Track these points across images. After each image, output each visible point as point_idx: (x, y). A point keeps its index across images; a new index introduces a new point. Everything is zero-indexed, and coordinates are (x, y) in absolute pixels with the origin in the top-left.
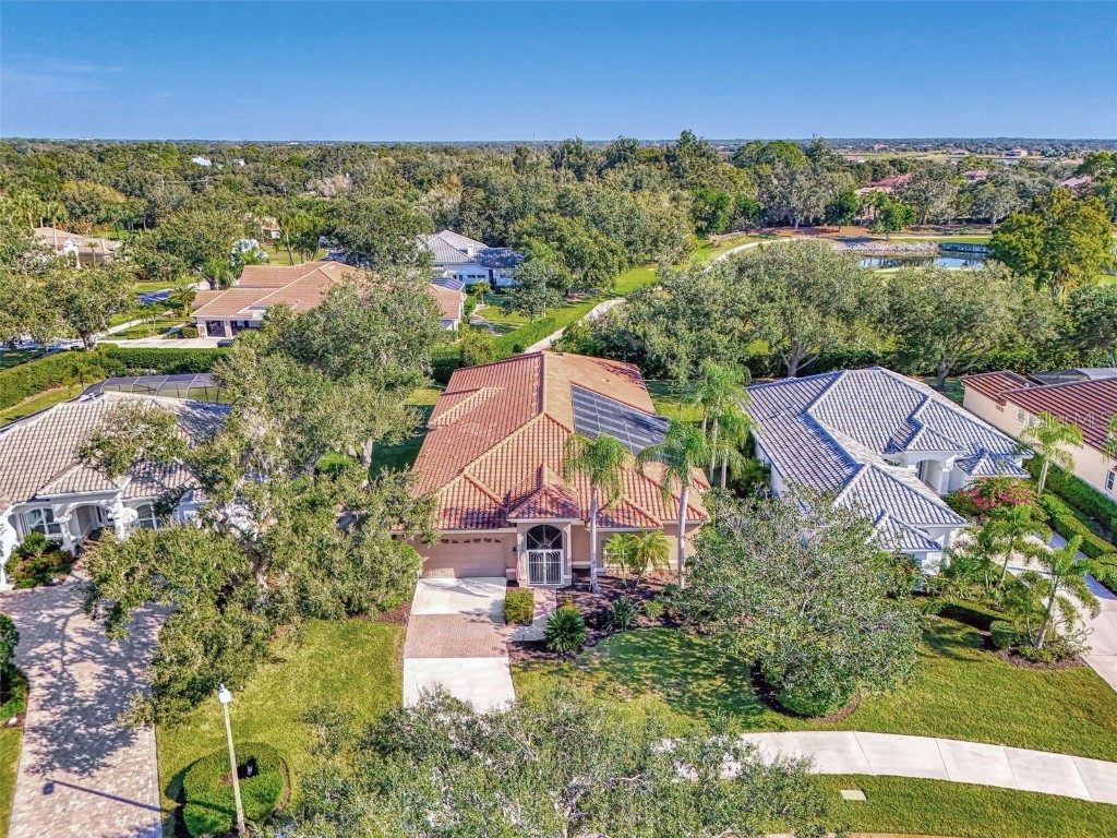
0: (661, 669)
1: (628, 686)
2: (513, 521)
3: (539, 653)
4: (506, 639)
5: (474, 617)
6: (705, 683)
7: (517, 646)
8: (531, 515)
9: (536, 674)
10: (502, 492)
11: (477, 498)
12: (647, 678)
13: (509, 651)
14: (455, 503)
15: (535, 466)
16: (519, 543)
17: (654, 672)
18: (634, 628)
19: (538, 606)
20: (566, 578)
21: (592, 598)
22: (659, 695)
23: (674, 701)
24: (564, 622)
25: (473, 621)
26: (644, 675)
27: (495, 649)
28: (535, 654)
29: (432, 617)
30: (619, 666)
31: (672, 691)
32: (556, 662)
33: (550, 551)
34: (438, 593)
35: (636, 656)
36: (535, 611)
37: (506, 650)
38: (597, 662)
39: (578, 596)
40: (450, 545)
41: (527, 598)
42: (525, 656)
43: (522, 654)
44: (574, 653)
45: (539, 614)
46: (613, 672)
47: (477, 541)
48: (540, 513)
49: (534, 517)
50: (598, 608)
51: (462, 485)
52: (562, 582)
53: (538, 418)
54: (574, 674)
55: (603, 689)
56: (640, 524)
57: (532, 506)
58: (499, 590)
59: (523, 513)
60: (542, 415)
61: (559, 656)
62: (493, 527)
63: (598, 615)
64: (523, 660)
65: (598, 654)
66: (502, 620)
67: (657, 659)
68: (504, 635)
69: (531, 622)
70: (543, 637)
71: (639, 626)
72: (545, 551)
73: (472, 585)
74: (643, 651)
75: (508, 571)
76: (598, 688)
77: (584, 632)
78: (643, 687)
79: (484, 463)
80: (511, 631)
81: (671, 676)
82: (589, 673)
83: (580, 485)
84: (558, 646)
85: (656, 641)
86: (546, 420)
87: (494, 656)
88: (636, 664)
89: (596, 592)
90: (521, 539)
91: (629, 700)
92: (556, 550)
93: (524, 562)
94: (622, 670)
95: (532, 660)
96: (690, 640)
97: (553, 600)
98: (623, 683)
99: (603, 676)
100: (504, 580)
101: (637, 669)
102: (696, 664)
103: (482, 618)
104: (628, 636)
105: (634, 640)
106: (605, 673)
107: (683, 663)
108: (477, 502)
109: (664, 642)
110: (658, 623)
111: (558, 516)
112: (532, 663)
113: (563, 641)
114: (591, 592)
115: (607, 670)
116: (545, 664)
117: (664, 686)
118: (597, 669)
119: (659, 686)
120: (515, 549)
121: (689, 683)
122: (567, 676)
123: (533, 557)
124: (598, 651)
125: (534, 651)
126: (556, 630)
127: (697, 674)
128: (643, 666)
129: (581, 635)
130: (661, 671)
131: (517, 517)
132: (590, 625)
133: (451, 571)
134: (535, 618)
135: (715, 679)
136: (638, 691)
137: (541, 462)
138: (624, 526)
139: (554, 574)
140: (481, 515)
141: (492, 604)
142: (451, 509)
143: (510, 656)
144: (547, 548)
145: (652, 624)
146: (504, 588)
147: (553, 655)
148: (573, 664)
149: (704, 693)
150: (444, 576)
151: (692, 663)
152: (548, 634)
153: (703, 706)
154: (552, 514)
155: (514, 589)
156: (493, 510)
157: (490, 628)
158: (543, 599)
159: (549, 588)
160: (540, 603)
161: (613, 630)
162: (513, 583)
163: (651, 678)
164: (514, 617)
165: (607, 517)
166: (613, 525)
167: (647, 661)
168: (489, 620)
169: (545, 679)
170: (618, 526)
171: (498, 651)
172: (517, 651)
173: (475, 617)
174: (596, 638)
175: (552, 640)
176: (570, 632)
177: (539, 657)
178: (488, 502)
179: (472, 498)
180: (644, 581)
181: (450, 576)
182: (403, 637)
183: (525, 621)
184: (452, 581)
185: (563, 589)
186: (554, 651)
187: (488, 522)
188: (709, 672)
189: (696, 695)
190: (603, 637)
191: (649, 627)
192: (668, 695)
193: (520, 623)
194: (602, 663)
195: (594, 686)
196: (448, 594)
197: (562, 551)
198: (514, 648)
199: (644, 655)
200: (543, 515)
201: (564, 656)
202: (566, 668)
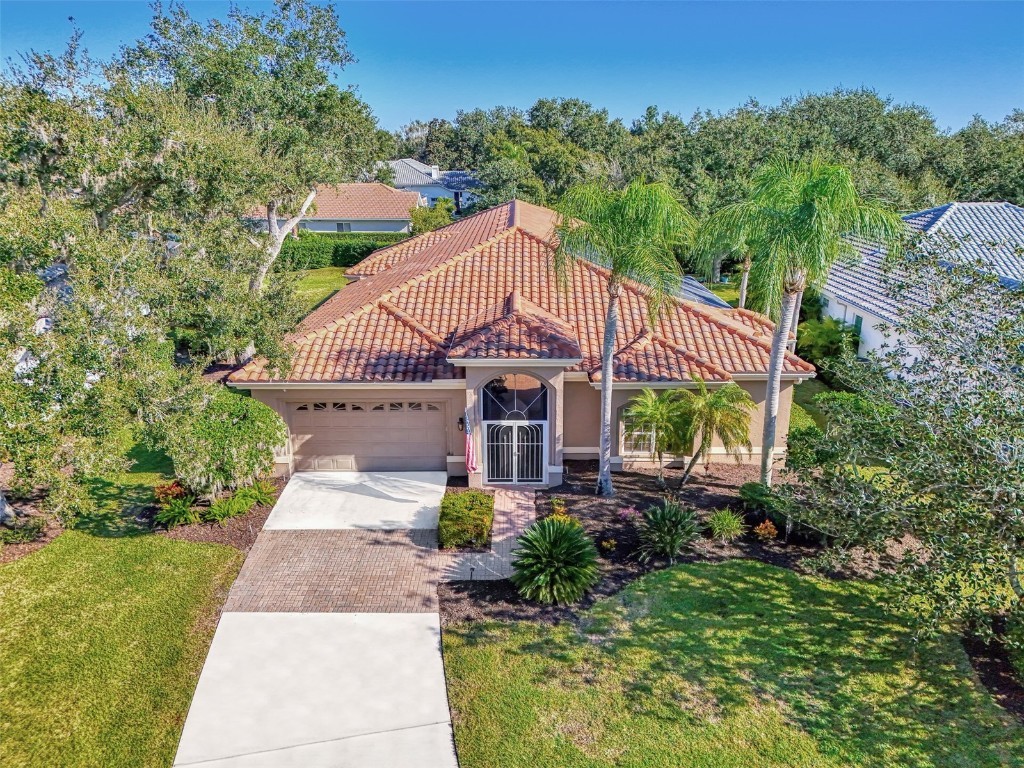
0: (767, 644)
1: (702, 683)
2: (458, 362)
3: (503, 605)
4: (437, 576)
5: (381, 536)
6: (877, 681)
7: (458, 591)
8: (493, 352)
9: (496, 651)
10: (444, 329)
11: (399, 335)
12: (740, 666)
13: (442, 601)
14: (358, 342)
15: (501, 295)
16: (470, 404)
17: (753, 653)
18: (690, 561)
19: (501, 518)
20: (552, 471)
21: (602, 504)
22: (779, 710)
23: (818, 725)
24: (554, 544)
25: (377, 542)
26: (733, 659)
27: (411, 595)
28: (494, 608)
29: (300, 534)
30: (673, 636)
31: (806, 699)
32: (537, 625)
33: (525, 423)
34: (322, 494)
35: (706, 617)
36: (496, 527)
37: (435, 597)
38: (625, 626)
39: (575, 502)
40: (349, 412)
41: (483, 503)
42: (473, 612)
43: (467, 608)
44: (574, 608)
45: (502, 532)
46: (663, 650)
47: (395, 406)
48: (508, 350)
49: (499, 356)
50: (614, 521)
51: (375, 317)
52: (546, 479)
53: (506, 234)
54: (576, 654)
55: (647, 690)
56: (689, 374)
57: (494, 339)
58: (433, 491)
59: (477, 350)
60: (513, 230)
61: (544, 612)
62: (423, 379)
63: (617, 534)
64: (468, 619)
65: (625, 611)
66: (434, 542)
67: (749, 622)
68: (433, 570)
69: (487, 546)
70: (510, 573)
71: (700, 556)
72: (515, 424)
73: (385, 482)
74: (720, 606)
75: (450, 459)
76: (636, 687)
77: (593, 563)
78: (738, 688)
79: (415, 290)
80: (446, 562)
81: (794, 661)
82: (610, 652)
83: (577, 321)
84: (544, 594)
85: (740, 585)
86: (519, 236)
87: (410, 610)
88: (709, 632)
89: (609, 495)
90: (472, 398)
91: (712, 720)
92: (534, 422)
93: (477, 442)
94: (682, 647)
95: (489, 620)
96: (813, 586)
97: (528, 509)
98: (691, 676)
99: (642, 659)
100: (444, 476)
101: (714, 644)
102: (841, 632)
103: (395, 538)
104: (683, 576)
105: (697, 583)
106: (646, 652)
107: (810, 632)
108: (398, 342)
109: (758, 588)
110: (736, 552)
111: (541, 355)
112: (487, 627)
113: (553, 582)
114: (600, 494)
115: (651, 647)
116: (514, 629)
117: (785, 687)
118: (626, 643)
119: (770, 687)
120: (462, 421)
121: (838, 680)
122: (563, 658)
123: (494, 435)
124: (625, 605)
125: (493, 601)
126: (537, 557)
127: (850, 658)
128: (727, 638)
129: (589, 570)
130: (766, 650)
131: (466, 356)
132: (604, 553)
133: (351, 460)
134: (496, 539)
135: (896, 672)
136: (728, 698)
137: (510, 289)
138: (661, 379)
139: (531, 464)
140: (402, 362)
141: (419, 514)
142: (351, 351)
143: (443, 609)
144: (518, 417)
145: (725, 553)
146: (443, 489)
147: (531, 611)
148: (574, 631)
149: (883, 706)
150: (339, 468)
151: (830, 633)
152: (522, 567)
153: (897, 742)
154: (530, 351)
155: (460, 490)
156: (424, 354)
157: (408, 556)
158: (510, 506)
159: (521, 490)
160: (504, 514)
161: (651, 563)
162: (458, 480)
163: (750, 665)
164: (455, 535)
165: (628, 364)
166: (640, 376)
167: (733, 628)
168: (407, 540)
169: (514, 662)
170: (650, 378)
171: (419, 600)
172: (457, 601)
173: (381, 538)
174: (617, 578)
175: (530, 579)
176: (567, 563)
177: (501, 614)
178: (417, 341)
179: (390, 335)
180: (693, 480)
181: (347, 469)
182: (236, 570)
183: (476, 541)
184: (351, 477)
185: (547, 492)
186: (533, 602)
187: (415, 372)
188: (874, 654)
189: (864, 709)
190: (632, 576)
191: (720, 559)
192: (799, 708)
193: (466, 546)
194: (636, 630)
195: (625, 684)
196: (339, 497)
197: (546, 424)
198: (452, 595)
199: (724, 615)
200: (513, 353)
201: (554, 612)
202: (559, 639)
